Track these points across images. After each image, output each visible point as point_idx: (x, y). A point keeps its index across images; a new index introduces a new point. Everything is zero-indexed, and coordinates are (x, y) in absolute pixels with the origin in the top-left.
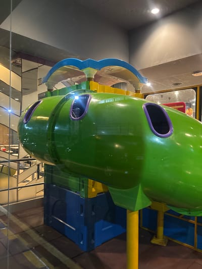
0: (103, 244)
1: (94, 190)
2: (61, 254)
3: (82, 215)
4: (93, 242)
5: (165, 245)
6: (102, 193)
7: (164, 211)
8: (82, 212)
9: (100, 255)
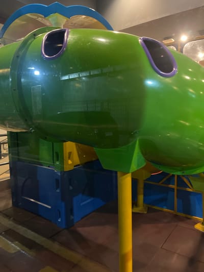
0: (82, 218)
1: (70, 162)
2: (36, 235)
3: (58, 191)
4: (72, 217)
5: (145, 213)
6: (79, 165)
7: (145, 179)
8: (57, 187)
9: (81, 230)
